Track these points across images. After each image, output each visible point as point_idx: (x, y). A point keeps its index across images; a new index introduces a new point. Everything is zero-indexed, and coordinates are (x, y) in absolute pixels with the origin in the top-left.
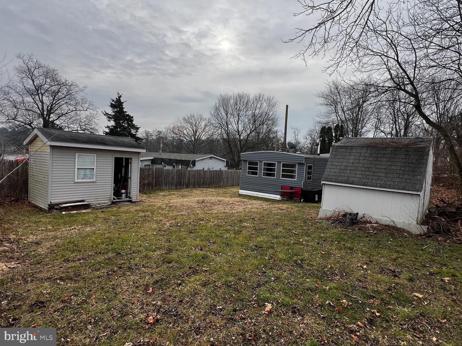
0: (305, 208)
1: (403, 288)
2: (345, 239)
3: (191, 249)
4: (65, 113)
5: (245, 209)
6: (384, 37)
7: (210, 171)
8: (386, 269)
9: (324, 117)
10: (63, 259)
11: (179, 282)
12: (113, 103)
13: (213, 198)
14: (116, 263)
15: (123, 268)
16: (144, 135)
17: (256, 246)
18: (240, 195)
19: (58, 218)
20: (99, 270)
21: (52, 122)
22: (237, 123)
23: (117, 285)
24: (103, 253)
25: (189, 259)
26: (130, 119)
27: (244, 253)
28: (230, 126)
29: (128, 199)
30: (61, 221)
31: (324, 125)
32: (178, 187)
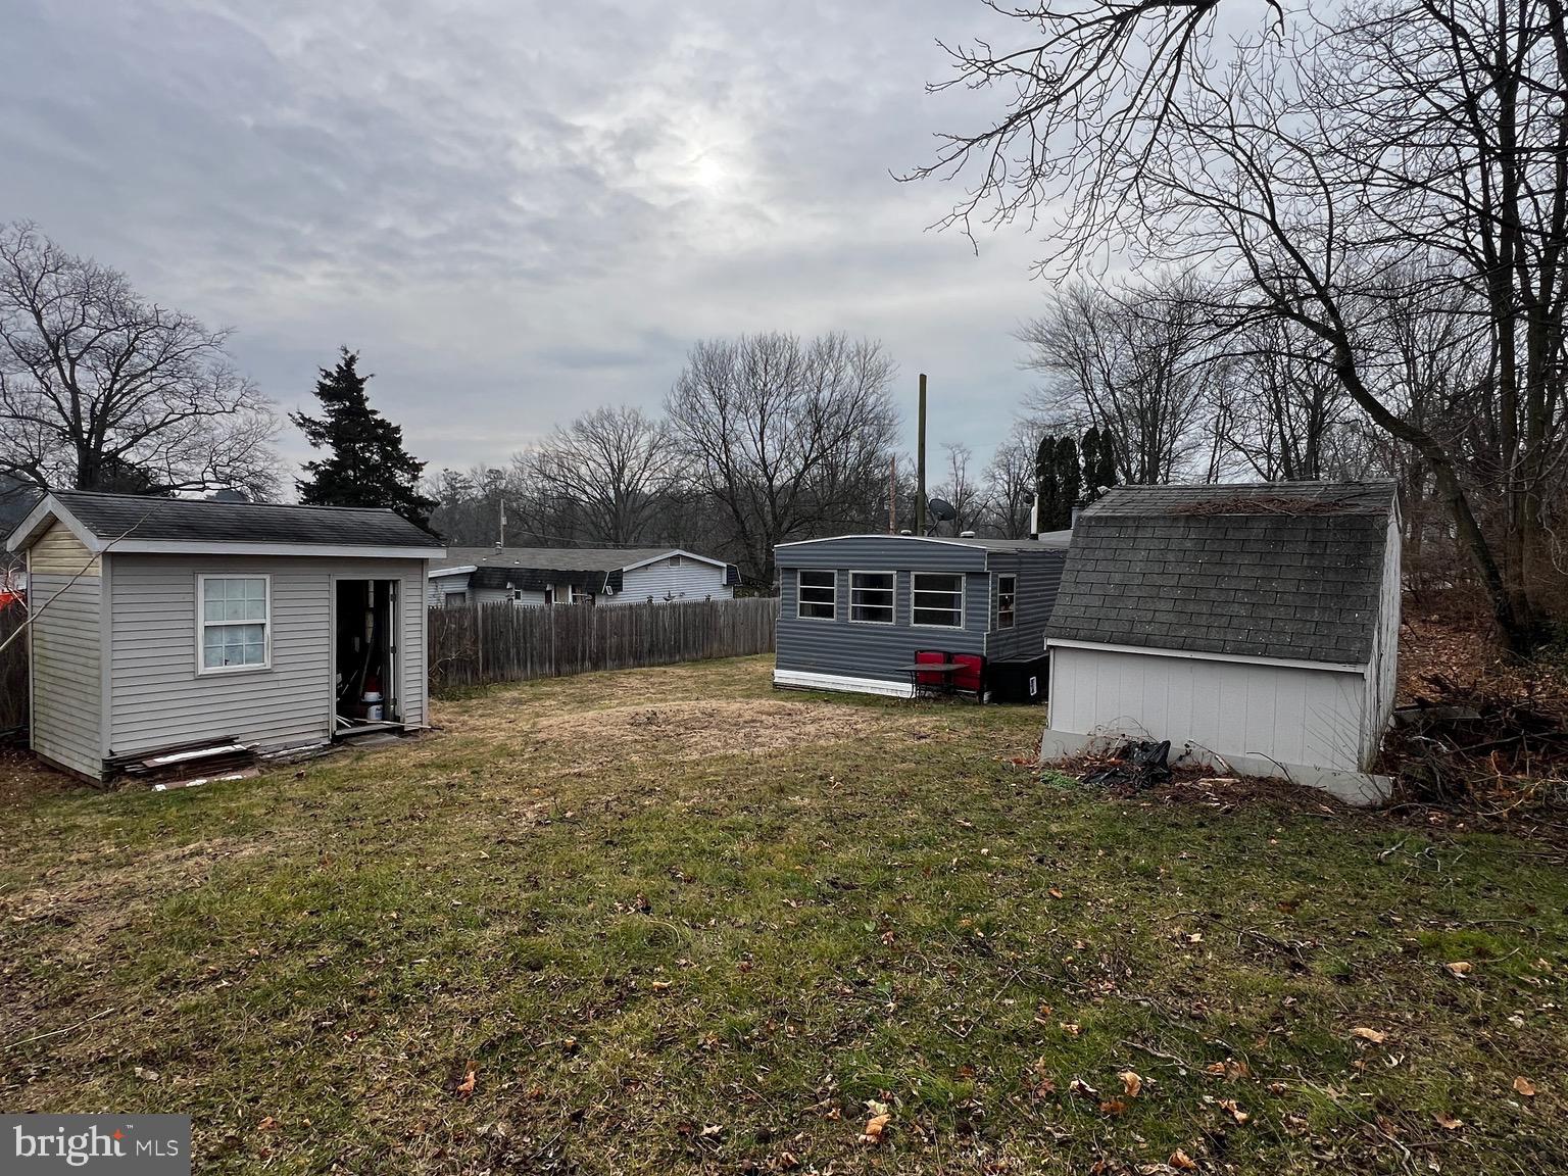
0: (997, 725)
1: (1321, 1010)
2: (1128, 838)
3: (613, 910)
4: (157, 423)
5: (794, 740)
6: (1225, 146)
7: (674, 607)
8: (1265, 942)
9: (1049, 406)
10: (156, 978)
11: (570, 1041)
12: (328, 382)
13: (685, 706)
14: (347, 981)
15: (374, 998)
16: (442, 485)
17: (834, 884)
18: (779, 688)
19: (137, 809)
20: (287, 1013)
21: (113, 456)
22: (758, 438)
23: (352, 1069)
24: (300, 947)
25: (606, 949)
26: (388, 436)
27: (793, 911)
28: (735, 449)
29: (389, 723)
30: (149, 823)
31: (1050, 432)
32: (566, 668)
